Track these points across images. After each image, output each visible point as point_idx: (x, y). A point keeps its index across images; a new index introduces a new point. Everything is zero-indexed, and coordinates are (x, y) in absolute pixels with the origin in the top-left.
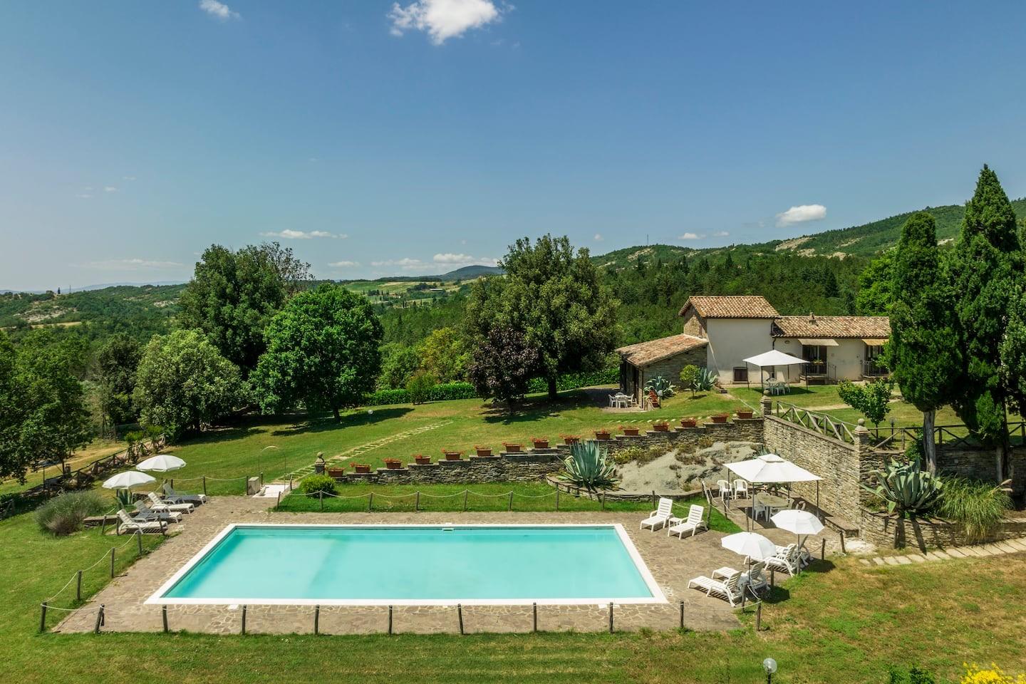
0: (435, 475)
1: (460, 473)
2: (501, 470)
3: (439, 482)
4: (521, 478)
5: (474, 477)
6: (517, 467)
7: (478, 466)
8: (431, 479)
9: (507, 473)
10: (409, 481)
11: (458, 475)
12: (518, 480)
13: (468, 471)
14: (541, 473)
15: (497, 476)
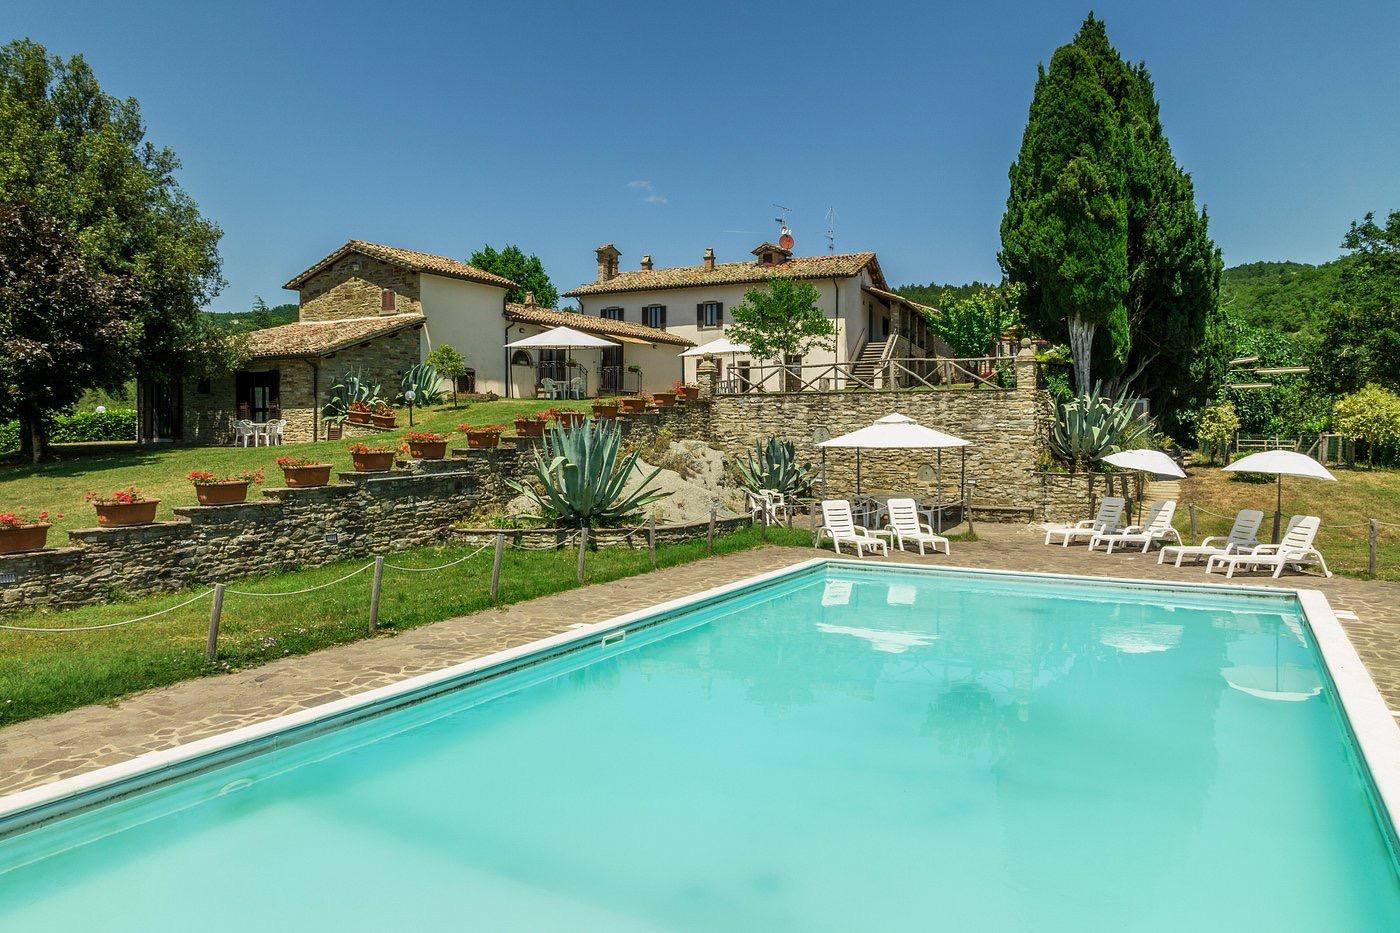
0: (181, 556)
1: (254, 544)
2: (355, 523)
3: (192, 582)
4: (400, 543)
5: (291, 553)
6: (391, 512)
7: (301, 519)
8: (167, 575)
9: (371, 530)
10: (88, 592)
11: (248, 550)
12: (393, 548)
13: (275, 536)
14: (437, 523)
15: (347, 543)
